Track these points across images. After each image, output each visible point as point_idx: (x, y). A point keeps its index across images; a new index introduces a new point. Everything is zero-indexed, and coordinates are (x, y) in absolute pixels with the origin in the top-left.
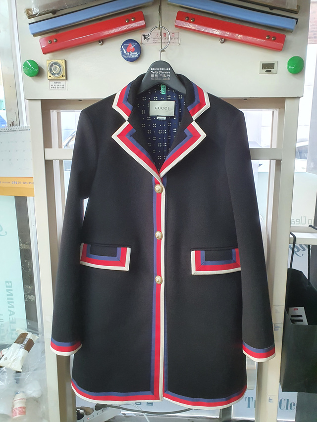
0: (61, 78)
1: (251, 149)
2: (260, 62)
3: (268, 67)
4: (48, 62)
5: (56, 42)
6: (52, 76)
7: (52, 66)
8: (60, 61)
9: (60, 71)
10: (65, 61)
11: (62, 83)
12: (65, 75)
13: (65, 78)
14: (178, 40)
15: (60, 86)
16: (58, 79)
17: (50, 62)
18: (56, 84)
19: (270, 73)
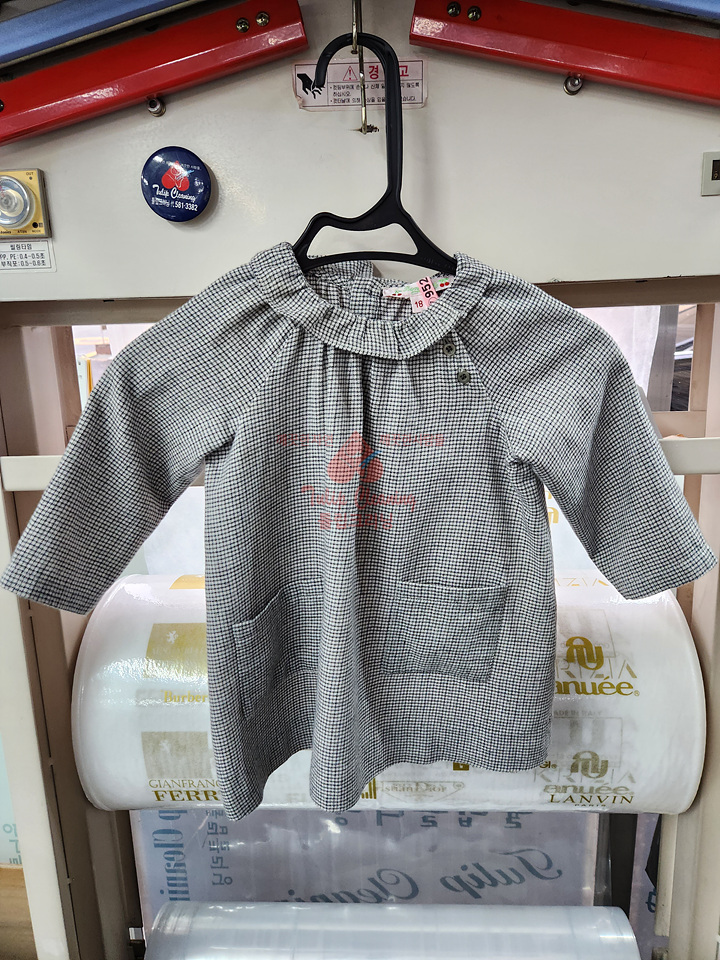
0: (30, 233)
11: (37, 246)
13: (42, 231)
14: (419, 88)
15: (30, 260)
16: (22, 234)
18: (17, 253)
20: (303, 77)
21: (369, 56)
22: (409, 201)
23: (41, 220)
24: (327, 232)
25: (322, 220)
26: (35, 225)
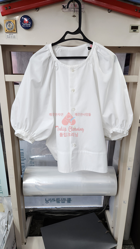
0: (13, 32)
2: (130, 25)
3: (134, 28)
5: (10, 8)
6: (7, 30)
7: (7, 24)
8: (11, 21)
9: (13, 27)
10: (16, 21)
11: (14, 34)
13: (15, 31)
14: (83, 9)
15: (13, 37)
16: (11, 32)
17: (6, 21)
18: (10, 35)
19: (136, 32)
20: (63, 6)
21: (76, 3)
22: (82, 29)
23: (15, 29)
24: (68, 35)
25: (67, 32)
26: (14, 30)
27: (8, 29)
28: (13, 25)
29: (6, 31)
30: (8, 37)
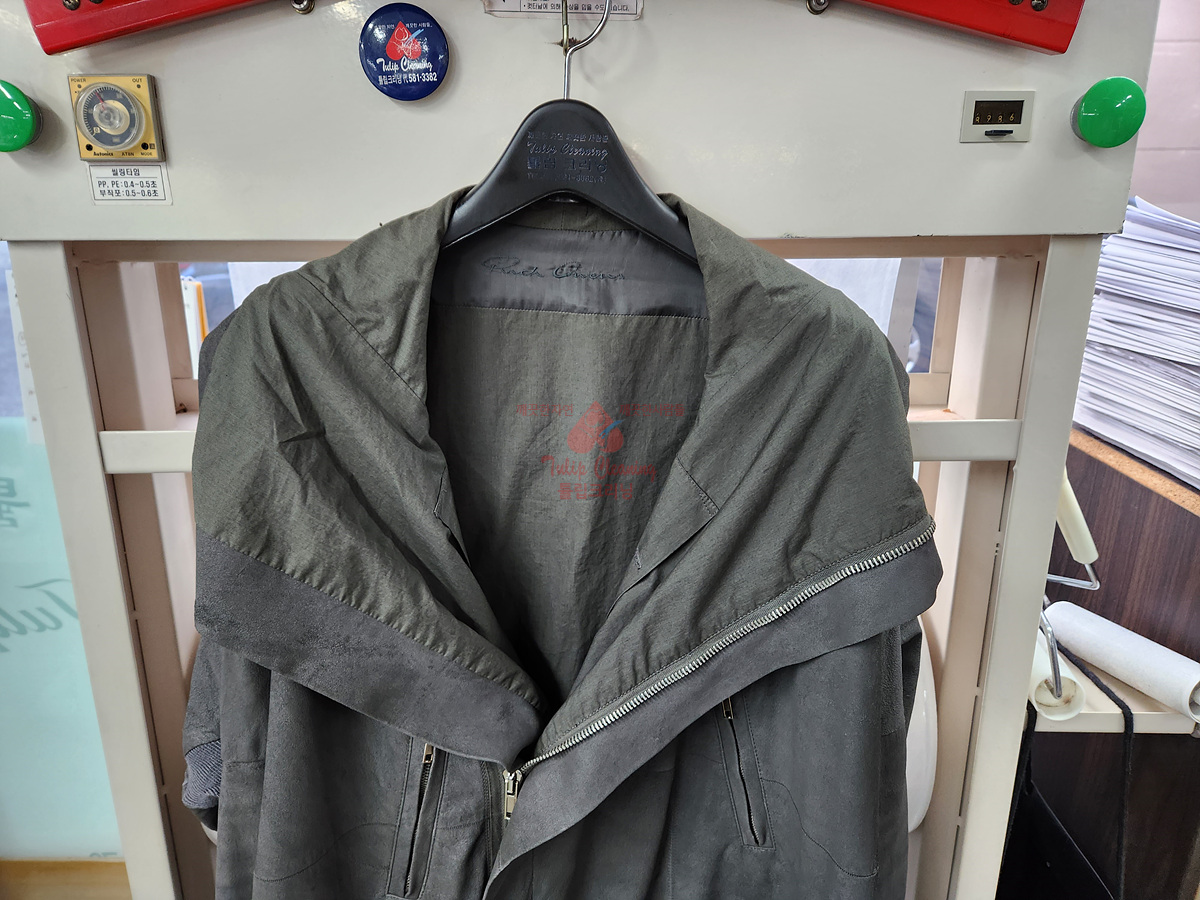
0: (138, 156)
1: (915, 425)
2: (970, 94)
3: (997, 116)
4: (74, 86)
5: (100, 2)
6: (98, 148)
7: (90, 105)
8: (125, 83)
9: (132, 124)
10: (153, 84)
12: (153, 140)
13: (153, 153)
15: (137, 189)
16: (127, 157)
17: (84, 85)
18: (121, 180)
19: (1006, 138)
26: (145, 146)
27: (103, 138)
28: (134, 111)
29: (90, 155)
30: (103, 193)
